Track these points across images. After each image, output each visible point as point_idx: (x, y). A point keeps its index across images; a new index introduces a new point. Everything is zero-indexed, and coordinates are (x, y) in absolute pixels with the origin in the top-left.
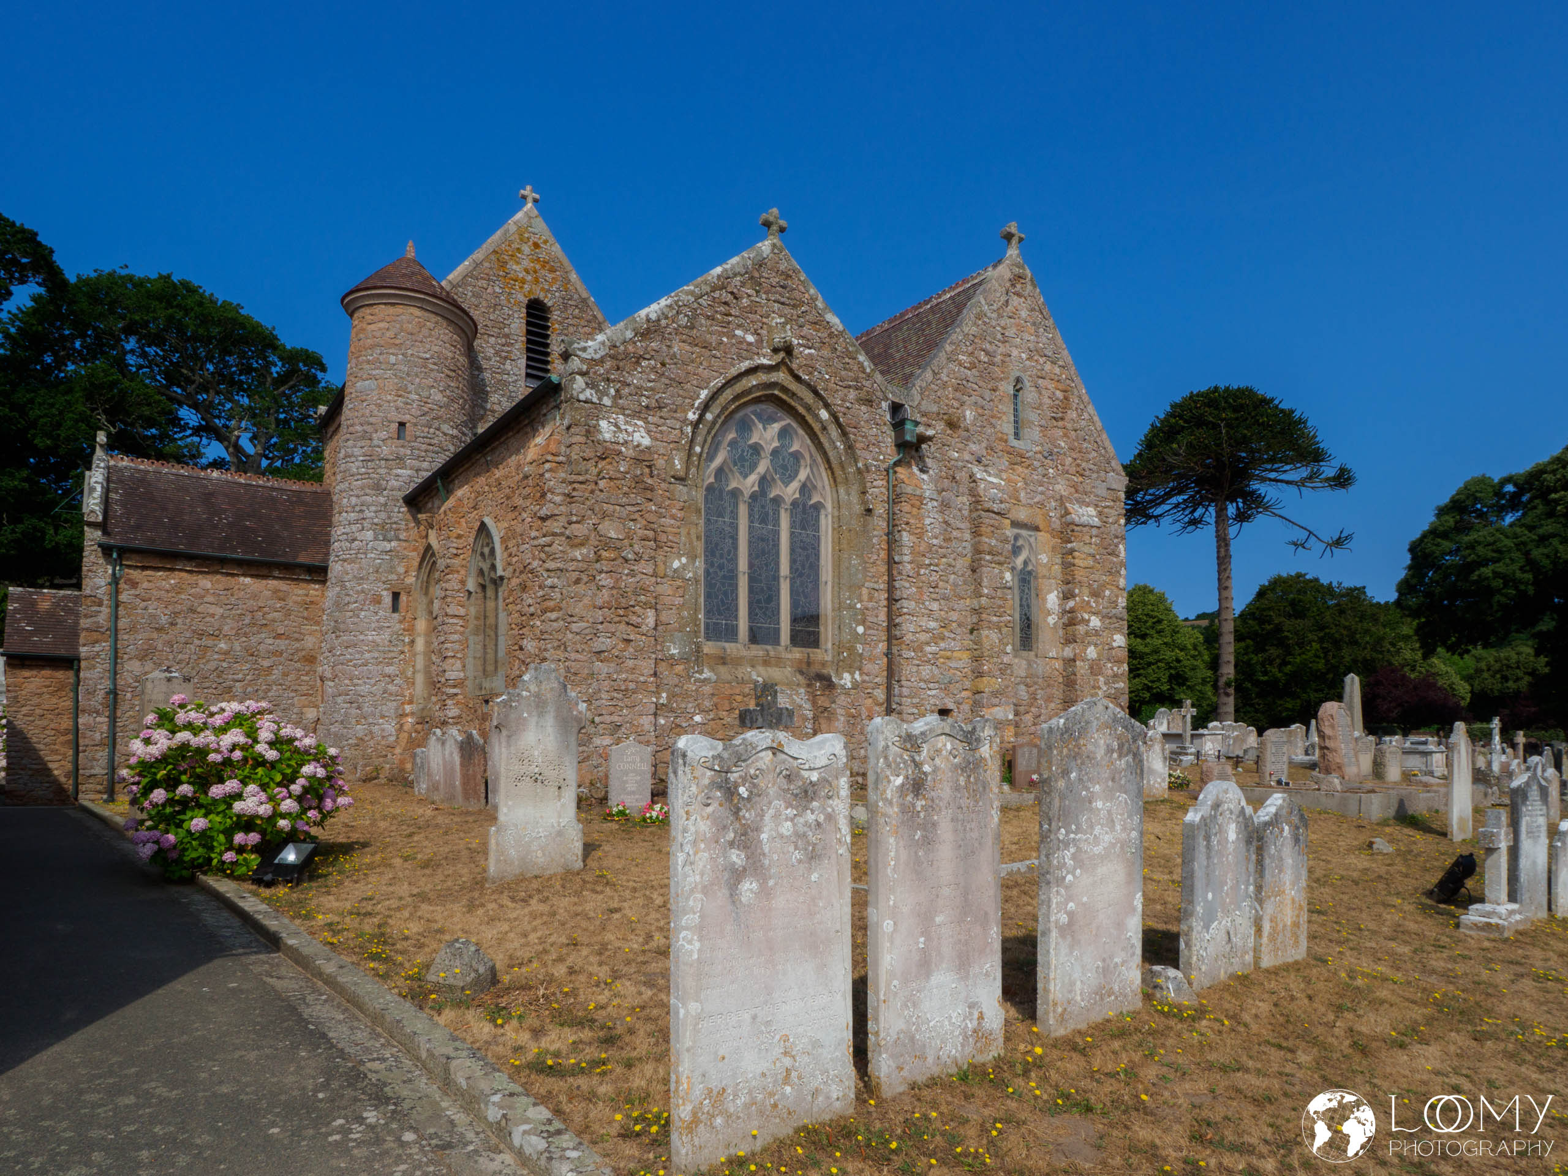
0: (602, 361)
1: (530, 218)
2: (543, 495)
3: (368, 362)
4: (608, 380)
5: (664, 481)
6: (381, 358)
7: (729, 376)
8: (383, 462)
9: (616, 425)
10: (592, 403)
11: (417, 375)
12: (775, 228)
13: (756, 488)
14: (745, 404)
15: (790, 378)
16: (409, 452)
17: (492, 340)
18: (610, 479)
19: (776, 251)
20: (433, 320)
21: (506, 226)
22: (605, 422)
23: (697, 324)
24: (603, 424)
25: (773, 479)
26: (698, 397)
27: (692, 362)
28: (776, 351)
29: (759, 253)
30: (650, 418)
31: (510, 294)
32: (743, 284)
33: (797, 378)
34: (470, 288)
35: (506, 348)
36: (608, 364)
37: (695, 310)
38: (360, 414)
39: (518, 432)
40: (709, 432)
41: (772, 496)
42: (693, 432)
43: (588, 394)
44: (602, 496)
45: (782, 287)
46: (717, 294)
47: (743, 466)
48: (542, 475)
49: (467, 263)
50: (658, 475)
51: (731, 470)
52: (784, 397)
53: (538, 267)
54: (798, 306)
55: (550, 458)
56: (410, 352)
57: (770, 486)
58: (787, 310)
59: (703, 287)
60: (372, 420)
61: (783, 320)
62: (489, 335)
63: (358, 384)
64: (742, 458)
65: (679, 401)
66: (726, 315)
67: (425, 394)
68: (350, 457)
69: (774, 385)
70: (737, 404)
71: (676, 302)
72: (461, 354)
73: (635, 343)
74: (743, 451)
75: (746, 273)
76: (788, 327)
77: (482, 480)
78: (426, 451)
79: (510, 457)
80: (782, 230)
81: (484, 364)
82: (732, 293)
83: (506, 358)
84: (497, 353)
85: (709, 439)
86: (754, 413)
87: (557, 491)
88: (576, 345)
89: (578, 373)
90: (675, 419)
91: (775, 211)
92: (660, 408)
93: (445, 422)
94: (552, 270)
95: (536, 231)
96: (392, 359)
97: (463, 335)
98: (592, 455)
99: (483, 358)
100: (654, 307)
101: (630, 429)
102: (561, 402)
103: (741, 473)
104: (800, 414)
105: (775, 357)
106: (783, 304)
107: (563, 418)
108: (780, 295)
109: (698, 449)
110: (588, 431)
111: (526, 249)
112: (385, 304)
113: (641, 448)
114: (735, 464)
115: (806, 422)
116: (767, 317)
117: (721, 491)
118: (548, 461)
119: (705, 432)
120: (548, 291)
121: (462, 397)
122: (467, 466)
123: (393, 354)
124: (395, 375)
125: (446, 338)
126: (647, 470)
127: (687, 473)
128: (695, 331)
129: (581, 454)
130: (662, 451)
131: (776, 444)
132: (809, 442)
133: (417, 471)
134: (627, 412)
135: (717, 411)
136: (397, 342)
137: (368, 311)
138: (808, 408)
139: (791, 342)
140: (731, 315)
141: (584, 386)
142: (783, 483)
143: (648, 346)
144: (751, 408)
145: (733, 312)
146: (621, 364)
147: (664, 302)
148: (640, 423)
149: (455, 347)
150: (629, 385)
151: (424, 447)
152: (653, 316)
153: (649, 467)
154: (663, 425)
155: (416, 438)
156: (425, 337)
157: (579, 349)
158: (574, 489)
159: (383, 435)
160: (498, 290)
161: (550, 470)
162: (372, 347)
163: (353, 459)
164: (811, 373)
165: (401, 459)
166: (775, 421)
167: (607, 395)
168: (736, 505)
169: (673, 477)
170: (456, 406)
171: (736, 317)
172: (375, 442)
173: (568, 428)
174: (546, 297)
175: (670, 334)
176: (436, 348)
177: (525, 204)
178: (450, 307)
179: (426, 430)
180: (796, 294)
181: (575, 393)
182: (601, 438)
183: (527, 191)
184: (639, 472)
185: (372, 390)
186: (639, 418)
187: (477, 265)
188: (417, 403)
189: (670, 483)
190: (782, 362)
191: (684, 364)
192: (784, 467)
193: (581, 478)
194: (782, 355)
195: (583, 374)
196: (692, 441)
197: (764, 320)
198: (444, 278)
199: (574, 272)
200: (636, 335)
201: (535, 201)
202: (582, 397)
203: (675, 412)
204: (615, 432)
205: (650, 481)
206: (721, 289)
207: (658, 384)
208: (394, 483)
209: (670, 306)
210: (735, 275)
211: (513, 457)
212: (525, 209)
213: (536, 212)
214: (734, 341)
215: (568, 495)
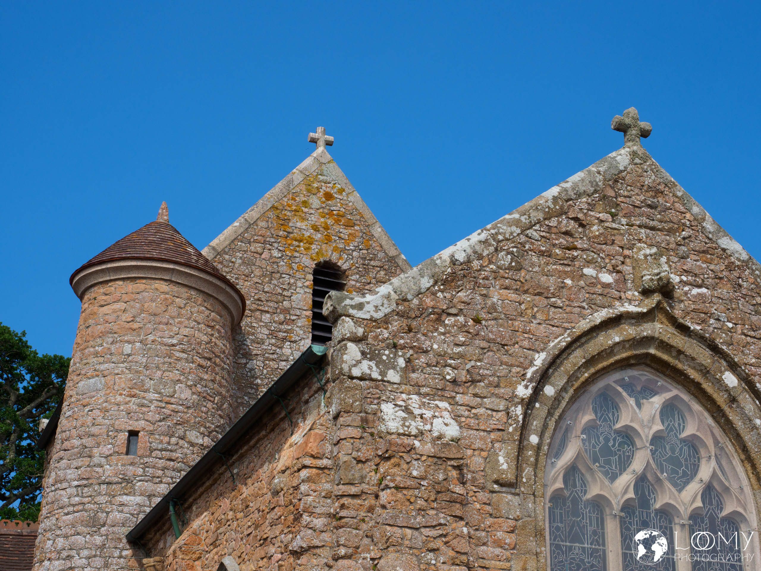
0: (386, 321)
1: (321, 164)
2: (298, 518)
3: (96, 354)
4: (395, 346)
5: (483, 488)
6: (113, 348)
7: (577, 332)
8: (104, 487)
9: (407, 410)
10: (372, 380)
11: (158, 368)
12: (634, 132)
13: (631, 494)
14: (605, 371)
15: (671, 329)
16: (140, 471)
17: (266, 317)
18: (397, 488)
19: (637, 161)
20: (185, 295)
21: (289, 176)
22: (391, 405)
23: (526, 264)
24: (387, 408)
25: (659, 480)
26: (531, 364)
27: (521, 315)
28: (646, 292)
29: (613, 164)
30: (459, 397)
31: (292, 257)
32: (592, 207)
33: (684, 329)
34: (239, 255)
35: (284, 327)
36: (395, 325)
37: (523, 244)
38: (79, 424)
39: (272, 430)
40: (550, 414)
41: (658, 506)
42: (526, 415)
43: (365, 367)
44: (384, 514)
45: (650, 206)
46: (553, 222)
47: (608, 462)
48: (296, 488)
49: (236, 224)
50: (474, 479)
51: (590, 469)
52: (665, 357)
53: (330, 222)
54: (677, 230)
55: (308, 461)
56: (151, 338)
57: (654, 491)
58: (660, 237)
59: (533, 214)
60: (94, 430)
61: (654, 250)
62: (262, 311)
63: (81, 384)
64: (606, 451)
65: (503, 370)
66: (569, 249)
67: (168, 391)
68: (61, 482)
69: (648, 340)
70: (592, 370)
71: (494, 236)
72: (221, 337)
73: (434, 294)
74: (607, 440)
75: (596, 191)
76: (664, 259)
77: (225, 503)
78: (164, 469)
79: (262, 465)
80: (645, 134)
81: (255, 349)
82: (576, 219)
83: (284, 339)
84: (272, 334)
85: (552, 424)
86: (621, 382)
87: (318, 511)
88: (348, 302)
89: (350, 340)
90: (497, 396)
91: (632, 111)
92: (473, 382)
93: (193, 427)
94: (349, 225)
95: (328, 179)
96: (127, 348)
97: (224, 312)
98: (370, 454)
99: (253, 341)
100: (463, 244)
101: (428, 414)
102: (328, 381)
103: (606, 474)
104: (693, 381)
105: (646, 302)
106: (653, 229)
107: (328, 404)
108: (648, 217)
109: (534, 439)
110: (365, 420)
111: (315, 202)
112: (123, 279)
113: (444, 440)
114: (596, 460)
115: (704, 392)
116: (631, 248)
117: (576, 501)
118: (305, 467)
119: (544, 413)
120: (344, 250)
121: (220, 394)
122: (207, 484)
123: (129, 342)
124: (129, 369)
125: (200, 318)
126: (454, 473)
127: (518, 477)
128: (523, 273)
129: (355, 454)
130: (478, 444)
131: (658, 426)
132: (710, 421)
133: (149, 496)
134: (424, 390)
135: (561, 382)
136: (135, 326)
137: (101, 290)
138: (705, 372)
139: (668, 279)
140: (575, 248)
141: (359, 356)
142: (675, 485)
143: (453, 296)
144: (617, 376)
145: (579, 244)
146: (414, 323)
147: (475, 237)
148: (443, 405)
149: (212, 327)
150: (426, 352)
151: (161, 463)
152: (461, 257)
153: (459, 468)
154: (480, 406)
155: (152, 450)
156: (173, 318)
157: (353, 307)
158: (343, 506)
159: (107, 449)
160: (276, 254)
161: (308, 480)
162: (102, 335)
163: (65, 485)
164: (704, 321)
165: (128, 481)
166: (654, 393)
167: (394, 368)
168: (601, 523)
169: (496, 482)
170: (209, 405)
171: (583, 250)
172: (96, 460)
173: (336, 417)
174: (340, 258)
175: (486, 278)
176: (186, 331)
177: (316, 148)
178: (208, 277)
179: (167, 439)
180: (672, 215)
181: (345, 367)
182: (383, 428)
183: (318, 133)
184: (441, 477)
185: (98, 390)
186: (443, 398)
187: (250, 225)
188: (156, 403)
189: (493, 492)
190: (658, 306)
191: (508, 318)
192: (675, 461)
193: (353, 490)
194: (656, 298)
195: (357, 340)
196: (524, 428)
197: (627, 252)
198: (207, 244)
199: (378, 225)
200: (436, 283)
201: (329, 144)
202: (356, 372)
203: (498, 386)
204: (404, 419)
205: (459, 489)
206: (559, 215)
207: (470, 349)
208: (116, 516)
209: (485, 242)
210: (579, 195)
211: (265, 467)
212: (315, 154)
213: (329, 157)
214: (582, 283)
215: (334, 516)
